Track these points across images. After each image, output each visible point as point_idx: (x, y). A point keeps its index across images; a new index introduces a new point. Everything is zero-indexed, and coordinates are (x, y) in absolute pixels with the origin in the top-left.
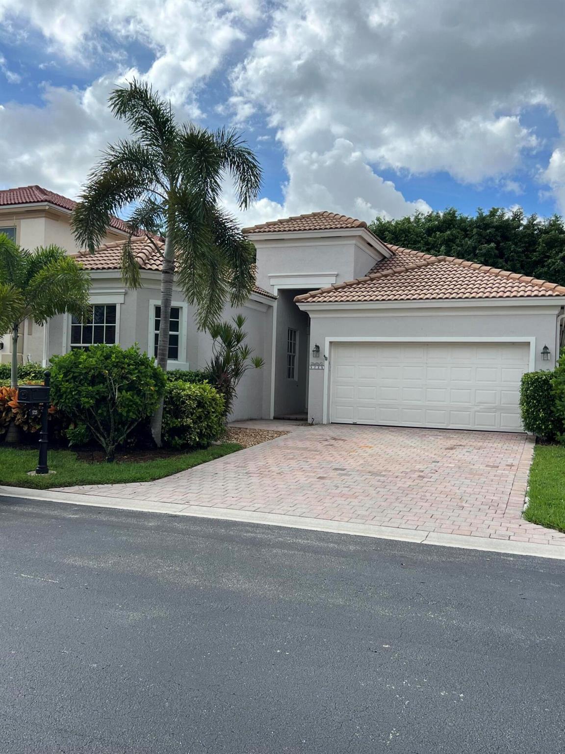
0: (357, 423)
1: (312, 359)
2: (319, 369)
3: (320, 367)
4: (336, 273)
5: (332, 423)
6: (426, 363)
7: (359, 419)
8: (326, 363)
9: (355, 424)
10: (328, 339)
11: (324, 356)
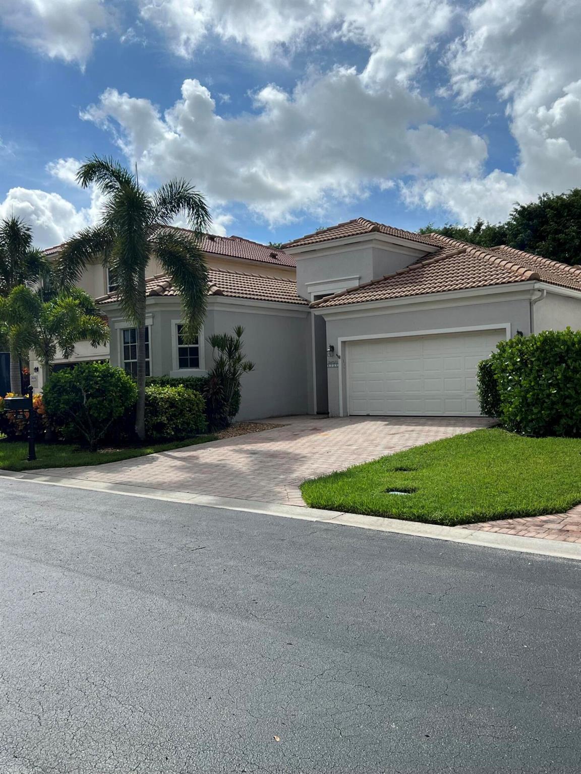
0: (371, 414)
1: (329, 359)
2: (334, 367)
3: (336, 365)
4: (358, 276)
5: (350, 415)
6: (423, 355)
7: (371, 411)
8: (340, 361)
9: (368, 415)
10: (340, 339)
11: (337, 355)
